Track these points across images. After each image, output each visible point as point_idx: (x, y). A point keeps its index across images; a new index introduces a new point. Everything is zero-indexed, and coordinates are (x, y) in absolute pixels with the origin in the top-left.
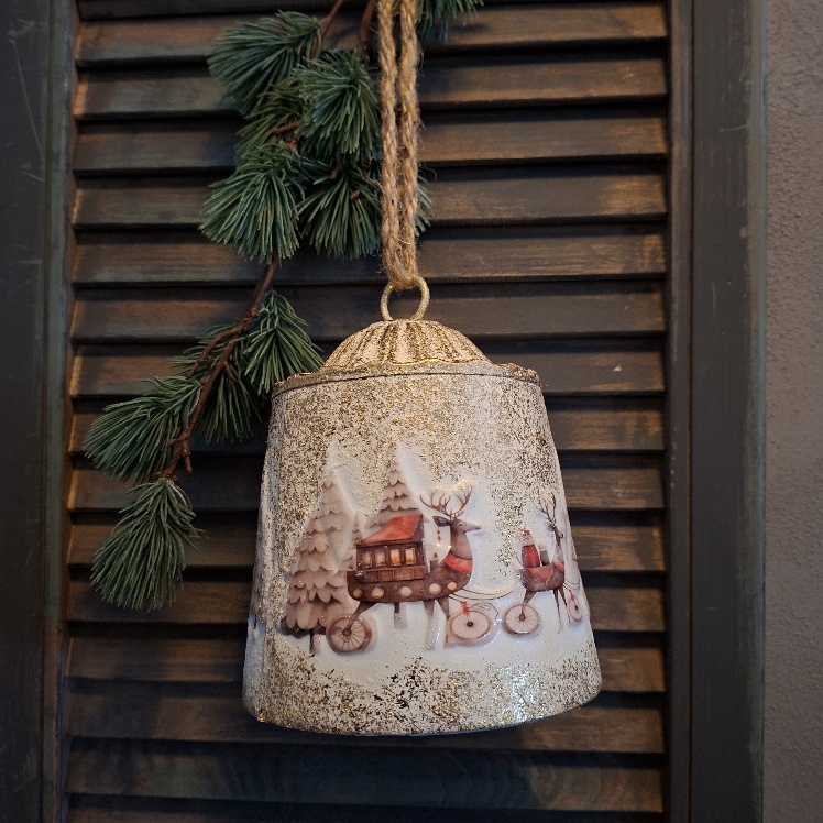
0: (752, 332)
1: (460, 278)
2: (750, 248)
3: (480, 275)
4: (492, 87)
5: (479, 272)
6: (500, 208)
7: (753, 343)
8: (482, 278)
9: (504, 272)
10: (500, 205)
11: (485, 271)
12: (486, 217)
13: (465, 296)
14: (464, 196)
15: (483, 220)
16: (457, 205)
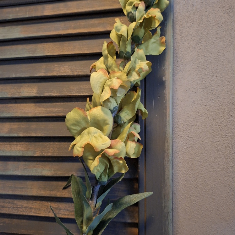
0: (167, 115)
1: (68, 96)
2: (166, 84)
3: (74, 95)
4: (74, 28)
5: (74, 93)
6: (79, 71)
7: (167, 119)
8: (75, 96)
9: (83, 93)
10: (80, 70)
11: (76, 93)
12: (74, 74)
13: (72, 101)
14: (67, 66)
15: (73, 75)
16: (65, 70)
